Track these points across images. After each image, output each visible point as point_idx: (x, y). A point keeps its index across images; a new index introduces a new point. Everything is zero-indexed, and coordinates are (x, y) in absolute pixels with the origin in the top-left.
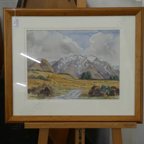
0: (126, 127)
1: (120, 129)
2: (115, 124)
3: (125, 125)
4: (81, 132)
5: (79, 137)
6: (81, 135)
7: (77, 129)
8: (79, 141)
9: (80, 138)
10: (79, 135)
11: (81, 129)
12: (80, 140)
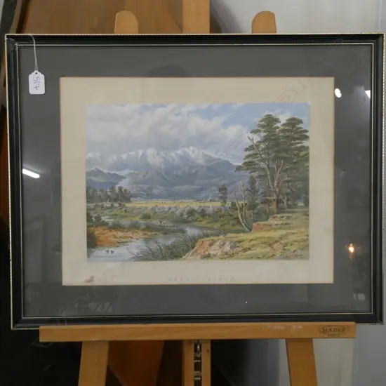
0: (327, 336)
1: (309, 341)
2: (294, 327)
3: (325, 331)
4: (201, 351)
5: (196, 364)
6: (200, 359)
7: (190, 341)
8: (195, 377)
9: (198, 367)
10: (196, 358)
11: (198, 340)
12: (199, 372)
